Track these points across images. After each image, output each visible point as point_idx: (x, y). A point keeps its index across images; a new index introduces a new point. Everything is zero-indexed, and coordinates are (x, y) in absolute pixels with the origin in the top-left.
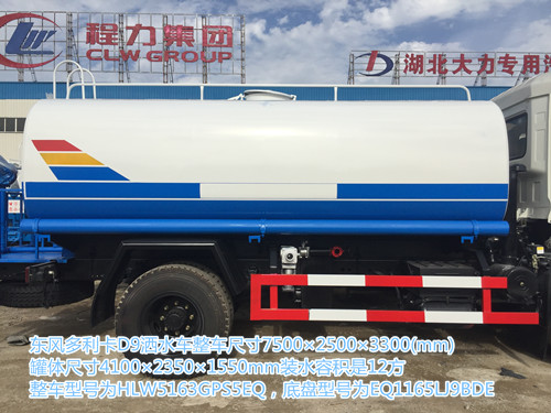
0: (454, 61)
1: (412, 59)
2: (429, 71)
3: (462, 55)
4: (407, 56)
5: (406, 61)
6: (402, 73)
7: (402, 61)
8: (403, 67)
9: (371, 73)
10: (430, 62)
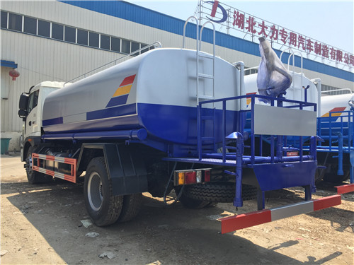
0: (259, 25)
1: (238, 15)
2: (246, 28)
3: (263, 22)
4: (235, 12)
5: (234, 16)
6: (232, 26)
7: (232, 15)
8: (232, 20)
9: (214, 19)
10: (247, 21)
